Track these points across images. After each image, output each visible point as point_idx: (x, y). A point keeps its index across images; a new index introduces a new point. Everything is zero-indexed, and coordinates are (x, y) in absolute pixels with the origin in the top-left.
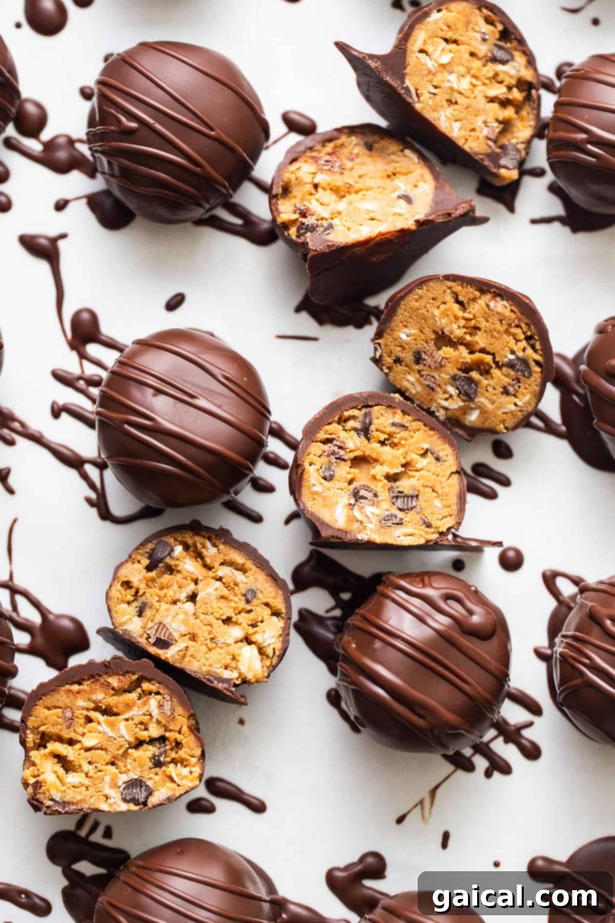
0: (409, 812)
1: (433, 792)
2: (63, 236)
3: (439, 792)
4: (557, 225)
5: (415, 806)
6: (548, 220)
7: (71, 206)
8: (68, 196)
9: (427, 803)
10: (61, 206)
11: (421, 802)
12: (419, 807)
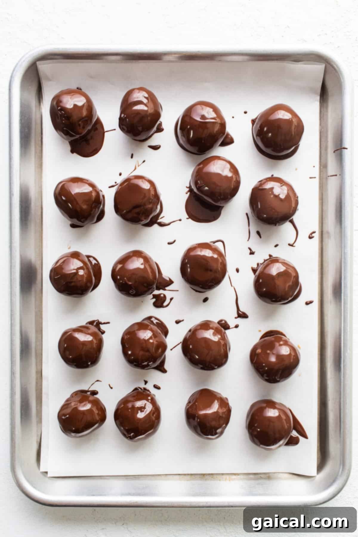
0: (142, 163)
1: (135, 169)
2: (236, 318)
3: (134, 169)
4: (103, 322)
5: (140, 165)
6: (104, 323)
7: (234, 326)
8: (235, 329)
9: (137, 166)
10: (237, 326)
11: (139, 166)
12: (139, 165)
